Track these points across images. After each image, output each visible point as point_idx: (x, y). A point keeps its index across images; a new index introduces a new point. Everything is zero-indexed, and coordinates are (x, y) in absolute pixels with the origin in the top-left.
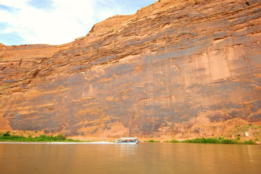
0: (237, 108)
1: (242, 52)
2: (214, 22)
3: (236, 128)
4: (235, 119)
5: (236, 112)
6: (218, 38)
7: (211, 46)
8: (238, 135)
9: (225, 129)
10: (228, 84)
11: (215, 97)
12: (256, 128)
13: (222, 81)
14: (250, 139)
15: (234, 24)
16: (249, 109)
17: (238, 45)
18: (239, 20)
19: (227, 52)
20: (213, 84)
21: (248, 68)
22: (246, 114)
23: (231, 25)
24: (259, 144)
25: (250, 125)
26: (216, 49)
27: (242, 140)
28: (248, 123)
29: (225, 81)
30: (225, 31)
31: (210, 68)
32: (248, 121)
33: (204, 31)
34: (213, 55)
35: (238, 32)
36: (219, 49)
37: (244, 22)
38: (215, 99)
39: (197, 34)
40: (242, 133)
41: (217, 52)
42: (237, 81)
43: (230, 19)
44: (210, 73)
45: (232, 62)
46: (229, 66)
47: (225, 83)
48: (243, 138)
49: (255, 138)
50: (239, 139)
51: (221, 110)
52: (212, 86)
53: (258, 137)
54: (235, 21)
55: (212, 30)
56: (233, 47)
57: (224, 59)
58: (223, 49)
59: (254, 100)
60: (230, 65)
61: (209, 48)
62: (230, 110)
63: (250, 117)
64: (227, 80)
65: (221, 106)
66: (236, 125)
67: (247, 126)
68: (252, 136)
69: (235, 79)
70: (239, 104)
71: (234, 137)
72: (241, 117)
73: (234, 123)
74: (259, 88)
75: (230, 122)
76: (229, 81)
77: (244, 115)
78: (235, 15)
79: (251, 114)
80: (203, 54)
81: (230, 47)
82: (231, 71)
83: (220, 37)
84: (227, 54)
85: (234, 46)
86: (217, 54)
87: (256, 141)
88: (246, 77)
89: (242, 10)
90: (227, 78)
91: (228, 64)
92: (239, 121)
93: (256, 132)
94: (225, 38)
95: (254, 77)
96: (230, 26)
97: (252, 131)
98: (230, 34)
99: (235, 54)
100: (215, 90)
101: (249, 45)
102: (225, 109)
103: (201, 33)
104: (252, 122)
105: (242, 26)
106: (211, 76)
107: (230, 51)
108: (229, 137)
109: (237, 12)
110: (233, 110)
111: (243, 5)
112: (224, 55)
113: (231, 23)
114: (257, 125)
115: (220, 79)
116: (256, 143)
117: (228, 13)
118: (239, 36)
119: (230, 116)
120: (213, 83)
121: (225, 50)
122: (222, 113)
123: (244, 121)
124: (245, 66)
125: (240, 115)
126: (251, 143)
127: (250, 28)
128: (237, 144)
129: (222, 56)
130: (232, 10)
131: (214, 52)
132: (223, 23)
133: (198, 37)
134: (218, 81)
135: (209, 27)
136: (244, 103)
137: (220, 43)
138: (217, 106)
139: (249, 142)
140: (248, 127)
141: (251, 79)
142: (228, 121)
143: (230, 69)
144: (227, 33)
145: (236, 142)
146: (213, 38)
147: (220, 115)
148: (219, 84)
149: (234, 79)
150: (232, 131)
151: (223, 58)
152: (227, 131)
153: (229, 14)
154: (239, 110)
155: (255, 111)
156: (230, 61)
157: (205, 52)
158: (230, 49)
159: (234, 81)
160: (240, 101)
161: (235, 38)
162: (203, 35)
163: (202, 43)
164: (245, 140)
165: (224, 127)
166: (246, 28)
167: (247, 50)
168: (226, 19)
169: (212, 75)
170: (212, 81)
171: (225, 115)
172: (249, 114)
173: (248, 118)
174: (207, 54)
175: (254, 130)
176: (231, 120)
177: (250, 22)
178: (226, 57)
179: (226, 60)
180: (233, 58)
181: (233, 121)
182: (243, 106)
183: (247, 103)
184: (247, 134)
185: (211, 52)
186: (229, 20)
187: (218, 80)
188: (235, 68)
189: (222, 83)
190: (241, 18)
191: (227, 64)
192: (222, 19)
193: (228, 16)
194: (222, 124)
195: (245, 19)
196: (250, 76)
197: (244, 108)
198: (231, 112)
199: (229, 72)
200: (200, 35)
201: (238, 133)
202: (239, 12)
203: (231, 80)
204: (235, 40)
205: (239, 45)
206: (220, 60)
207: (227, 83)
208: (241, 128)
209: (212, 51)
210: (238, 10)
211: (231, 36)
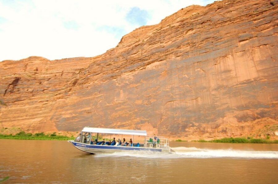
0: (266, 107)
1: (268, 52)
2: (238, 25)
3: (265, 128)
4: (264, 118)
5: (264, 112)
6: (243, 39)
7: (236, 48)
8: (267, 134)
9: (254, 128)
10: (255, 84)
11: (242, 98)
13: (250, 81)
15: (259, 25)
17: (264, 45)
18: (264, 21)
19: (253, 53)
20: (240, 85)
21: (276, 68)
23: (256, 26)
26: (241, 50)
27: (272, 139)
28: (277, 122)
29: (252, 82)
30: (250, 32)
31: (235, 70)
32: (277, 120)
33: (228, 34)
34: (238, 57)
35: (264, 33)
36: (244, 51)
37: (269, 22)
38: (242, 100)
39: (221, 37)
40: (272, 132)
41: (243, 53)
42: (265, 81)
43: (255, 20)
44: (236, 75)
45: (259, 62)
46: (255, 66)
47: (252, 83)
50: (268, 138)
51: (248, 110)
52: (238, 87)
54: (259, 21)
55: (236, 32)
56: (259, 47)
58: (248, 50)
60: (257, 66)
61: (233, 50)
62: (258, 110)
64: (254, 80)
65: (249, 106)
66: (265, 125)
67: (277, 125)
69: (263, 79)
70: (267, 103)
71: (263, 136)
72: (270, 116)
73: (262, 122)
75: (259, 122)
76: (256, 81)
77: (273, 115)
78: (260, 16)
80: (228, 56)
81: (255, 48)
82: (258, 71)
83: (245, 39)
84: (254, 55)
85: (261, 47)
86: (242, 55)
89: (266, 11)
91: (255, 64)
92: (268, 120)
94: (250, 39)
96: (255, 27)
98: (256, 35)
99: (262, 54)
100: (242, 91)
101: (276, 44)
102: (253, 109)
103: (225, 36)
105: (268, 26)
106: (237, 77)
107: (256, 52)
108: (258, 137)
109: (262, 13)
110: (262, 110)
111: (267, 5)
112: (249, 56)
113: (256, 24)
115: (247, 79)
117: (253, 15)
118: (265, 36)
119: (259, 116)
120: (240, 84)
121: (251, 51)
122: (250, 113)
124: (272, 66)
127: (277, 28)
128: (267, 143)
129: (248, 57)
130: (256, 11)
131: (239, 54)
132: (248, 25)
133: (222, 40)
134: (245, 82)
135: (234, 30)
136: (273, 102)
137: (245, 44)
138: (245, 106)
142: (257, 121)
143: (257, 69)
144: (252, 34)
145: (266, 141)
146: (238, 40)
147: (247, 115)
148: (246, 85)
149: (261, 79)
150: (261, 130)
151: (249, 59)
152: (255, 130)
153: (253, 16)
154: (268, 110)
156: (256, 62)
157: (230, 54)
158: (256, 49)
159: (262, 81)
160: (269, 100)
161: (260, 38)
162: (227, 38)
163: (226, 46)
164: (274, 139)
165: (252, 126)
166: (271, 28)
167: (274, 50)
168: (250, 20)
169: (238, 76)
170: (238, 82)
171: (253, 115)
173: (277, 117)
174: (232, 55)
176: (259, 120)
177: (276, 22)
178: (252, 58)
179: (252, 61)
180: (259, 58)
182: (272, 106)
183: (276, 102)
184: (277, 133)
185: (236, 53)
186: (253, 21)
187: (245, 81)
188: (262, 69)
189: (249, 84)
190: (265, 18)
191: (253, 65)
192: (247, 21)
193: (253, 17)
194: (250, 123)
195: (270, 19)
197: (274, 107)
198: (259, 112)
199: (256, 73)
200: (224, 38)
201: (267, 132)
202: (264, 13)
203: (259, 80)
204: (261, 40)
205: (266, 45)
206: (246, 61)
207: (254, 83)
208: (270, 128)
209: (238, 53)
210: (263, 11)
211: (256, 37)
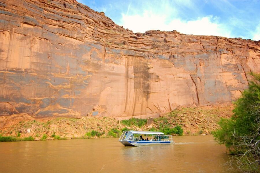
0: (27, 103)
1: (47, 48)
2: (28, 3)
3: (19, 124)
4: (21, 114)
5: (24, 107)
6: (28, 22)
7: (17, 27)
8: (19, 131)
9: (7, 124)
10: (24, 76)
11: (5, 87)
12: (39, 125)
13: (19, 70)
14: (30, 135)
15: (49, 17)
16: (38, 105)
17: (46, 40)
18: (54, 16)
19: (33, 41)
20: (7, 72)
21: (48, 65)
22: (34, 110)
23: (45, 17)
24: (38, 140)
25: (34, 121)
26: (22, 33)
27: (22, 137)
28: (33, 119)
29: (22, 72)
30: (37, 19)
31: (8, 52)
32: (34, 117)
33: (13, 6)
34: (17, 38)
35: (49, 27)
36: (25, 35)
37: (57, 20)
38: (4, 89)
39: (4, 5)
40: (24, 129)
41: (23, 37)
42: (35, 75)
43: (46, 10)
44: (7, 58)
45: (36, 54)
46: (31, 56)
47: (22, 73)
48: (24, 135)
49: (35, 134)
50: (19, 136)
51: (8, 102)
52: (5, 73)
53: (39, 133)
54: (49, 14)
55: (23, 11)
56: (40, 39)
57: (28, 48)
58: (30, 37)
59: (46, 97)
60: (33, 57)
61: (14, 28)
62: (18, 104)
63: (36, 114)
64: (25, 71)
65: (10, 98)
66: (20, 121)
67: (32, 122)
68: (33, 132)
69: (33, 72)
70: (30, 99)
71: (14, 134)
72: (28, 112)
73: (18, 118)
74: (53, 87)
75: (15, 117)
76: (27, 73)
77: (31, 111)
78: (51, 9)
79: (39, 111)
80: (5, 32)
81: (37, 38)
82: (31, 63)
83: (31, 23)
84: (33, 44)
85: (42, 39)
86: (22, 39)
87: (36, 138)
88: (45, 73)
89: (58, 8)
90: (25, 69)
91: (31, 54)
92: (24, 116)
93: (38, 128)
94: (35, 27)
95: (51, 75)
96: (43, 17)
97: (34, 127)
98: (42, 25)
99: (41, 47)
100: (8, 79)
101: (55, 44)
102: (13, 102)
103: (10, 7)
104: (37, 118)
105: (55, 23)
106: (7, 61)
107: (36, 42)
108: (8, 134)
109: (55, 7)
110: (22, 105)
111: (61, 4)
112: (29, 43)
113: (45, 14)
114: (41, 122)
115: (17, 68)
116: (35, 139)
117: (46, 3)
118: (49, 31)
119: (17, 111)
120: (8, 70)
121: (31, 39)
122: (9, 107)
123: (30, 117)
124: (46, 62)
125: (28, 111)
126: (30, 139)
127: (61, 29)
128: (16, 141)
129: (27, 44)
130: (50, 2)
131: (19, 36)
132: (38, 10)
133: (4, 9)
134: (14, 70)
135: (22, 6)
136: (35, 98)
137: (28, 29)
138: (5, 98)
139: (28, 139)
140: (32, 124)
141: (48, 76)
142: (13, 116)
143: (32, 60)
144: (39, 22)
145: (15, 139)
146: (22, 20)
147: (5, 108)
148: (14, 73)
149: (32, 72)
150: (14, 127)
151: (27, 46)
152: (8, 127)
153: (46, 5)
154: (28, 106)
155: (43, 108)
156: (33, 52)
157: (9, 31)
158: (38, 40)
159: (32, 74)
160: (32, 95)
161: (45, 31)
162: (11, 11)
163: (7, 19)
164: (25, 137)
165: (6, 122)
166: (57, 27)
167: (52, 48)
168: (41, 7)
169: (9, 60)
170: (7, 68)
171: (11, 109)
172: (37, 110)
173: (35, 114)
174: (10, 34)
175: (37, 126)
176: (16, 115)
177: (62, 24)
178: (31, 47)
179: (29, 50)
180: (37, 50)
181: (18, 116)
182: (33, 101)
183: (39, 99)
184: (29, 131)
185: (15, 33)
186: (44, 10)
187: (14, 68)
188: (36, 62)
189: (18, 74)
190: (55, 14)
191: (29, 55)
192: (38, 5)
193: (45, 6)
194: (4, 118)
195: (59, 18)
196: (48, 73)
197: (34, 103)
198: (18, 107)
199: (29, 64)
200: (8, 9)
201: (20, 129)
202: (56, 8)
203: (29, 73)
204: (44, 33)
205: (47, 40)
206: (24, 47)
207: (24, 74)
208: (24, 125)
209: (17, 34)
210: (55, 6)
211: (42, 27)
